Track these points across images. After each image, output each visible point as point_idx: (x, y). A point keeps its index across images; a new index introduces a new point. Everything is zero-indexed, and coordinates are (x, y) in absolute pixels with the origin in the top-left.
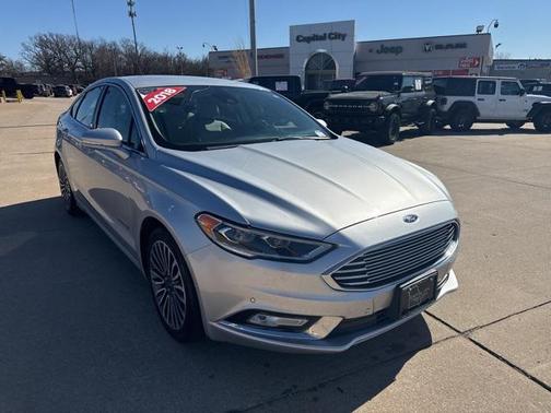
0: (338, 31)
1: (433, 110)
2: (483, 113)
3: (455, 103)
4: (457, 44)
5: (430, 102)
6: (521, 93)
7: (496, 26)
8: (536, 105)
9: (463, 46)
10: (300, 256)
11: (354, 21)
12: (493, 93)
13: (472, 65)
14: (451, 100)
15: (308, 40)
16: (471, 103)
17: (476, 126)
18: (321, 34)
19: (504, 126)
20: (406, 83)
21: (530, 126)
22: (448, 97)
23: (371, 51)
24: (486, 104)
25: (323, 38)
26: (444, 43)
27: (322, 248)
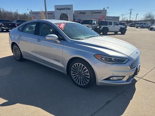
0: (68, 8)
1: (99, 29)
2: (110, 30)
3: (104, 27)
4: (99, 12)
5: (98, 27)
6: (118, 25)
7: (108, 8)
8: (121, 28)
9: (101, 13)
10: (122, 62)
11: (72, 5)
12: (112, 25)
13: (103, 18)
14: (102, 27)
15: (60, 9)
16: (107, 27)
17: (108, 33)
18: (64, 8)
19: (114, 33)
20: (93, 22)
21: (120, 33)
22: (102, 26)
23: (77, 13)
24: (110, 27)
25: (64, 9)
26: (96, 12)
27: (127, 60)
